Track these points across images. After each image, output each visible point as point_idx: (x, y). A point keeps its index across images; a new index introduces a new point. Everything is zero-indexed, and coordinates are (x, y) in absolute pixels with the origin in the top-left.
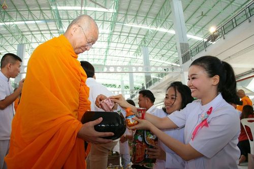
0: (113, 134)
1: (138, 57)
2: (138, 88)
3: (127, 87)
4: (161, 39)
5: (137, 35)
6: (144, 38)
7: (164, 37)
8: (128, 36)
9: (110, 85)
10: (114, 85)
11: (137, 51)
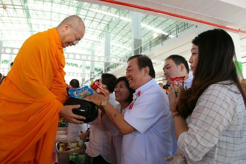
0: (85, 118)
1: (101, 41)
2: (100, 70)
3: (88, 68)
4: (124, 27)
5: (102, 20)
6: (108, 25)
7: (127, 26)
8: (92, 21)
9: (71, 64)
10: (75, 65)
11: (100, 35)
